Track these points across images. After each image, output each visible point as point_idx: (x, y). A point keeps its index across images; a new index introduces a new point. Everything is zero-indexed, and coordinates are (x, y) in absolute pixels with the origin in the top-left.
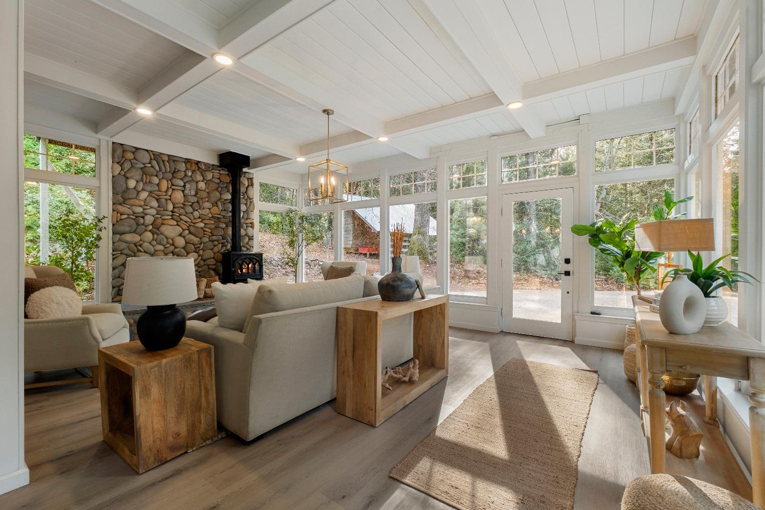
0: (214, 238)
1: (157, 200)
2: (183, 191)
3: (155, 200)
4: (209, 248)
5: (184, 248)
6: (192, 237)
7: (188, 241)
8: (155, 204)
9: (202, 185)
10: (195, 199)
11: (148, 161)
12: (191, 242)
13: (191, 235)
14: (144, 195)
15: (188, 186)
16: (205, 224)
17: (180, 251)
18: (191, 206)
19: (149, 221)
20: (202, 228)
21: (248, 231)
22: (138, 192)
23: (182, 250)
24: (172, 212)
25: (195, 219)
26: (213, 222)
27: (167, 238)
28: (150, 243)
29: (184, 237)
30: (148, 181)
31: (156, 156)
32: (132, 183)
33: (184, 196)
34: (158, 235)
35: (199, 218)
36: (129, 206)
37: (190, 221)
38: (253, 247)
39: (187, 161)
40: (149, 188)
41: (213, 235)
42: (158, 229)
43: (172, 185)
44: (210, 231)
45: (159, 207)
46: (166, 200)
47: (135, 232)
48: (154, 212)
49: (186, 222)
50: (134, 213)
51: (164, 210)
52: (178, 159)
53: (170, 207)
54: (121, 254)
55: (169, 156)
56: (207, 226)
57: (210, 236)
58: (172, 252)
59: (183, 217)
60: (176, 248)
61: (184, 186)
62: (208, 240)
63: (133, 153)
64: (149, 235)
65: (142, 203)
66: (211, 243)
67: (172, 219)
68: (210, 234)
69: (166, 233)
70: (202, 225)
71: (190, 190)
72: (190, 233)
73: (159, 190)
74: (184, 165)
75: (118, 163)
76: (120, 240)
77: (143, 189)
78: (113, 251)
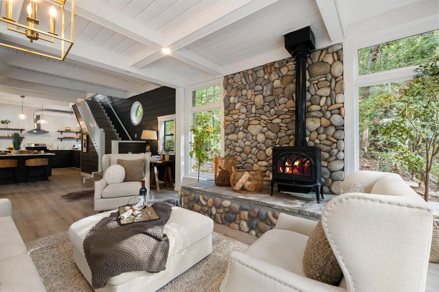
0: (289, 132)
1: (246, 107)
2: (262, 94)
3: (244, 107)
4: (284, 142)
5: (264, 143)
6: (269, 133)
7: (266, 137)
8: (244, 110)
9: (277, 83)
10: (271, 98)
11: (239, 80)
12: (269, 137)
13: (269, 132)
14: (238, 106)
15: (265, 88)
16: (282, 119)
17: (260, 145)
18: (268, 105)
19: (241, 124)
20: (278, 124)
21: (332, 120)
22: (235, 104)
23: (262, 145)
24: (255, 114)
25: (272, 116)
26: (288, 116)
27: (252, 136)
28: (242, 140)
29: (264, 133)
30: (240, 95)
31: (244, 74)
32: (232, 99)
33: (264, 98)
34: (247, 133)
35: (276, 114)
36: (231, 116)
37: (268, 118)
38: (343, 140)
39: (265, 67)
40: (240, 100)
41: (289, 130)
42: (247, 129)
43: (255, 92)
44: (285, 125)
45: (247, 112)
46: (252, 105)
47: (234, 133)
48: (243, 116)
49: (265, 120)
50: (234, 120)
51: (251, 114)
52: (258, 69)
53: (254, 110)
54: (228, 148)
55: (252, 69)
56: (283, 121)
57: (286, 131)
58: (256, 147)
59: (262, 117)
60: (259, 143)
61: (263, 90)
62: (284, 134)
63: (233, 78)
64: (241, 134)
65: (238, 111)
66: (288, 137)
67: (256, 119)
68: (286, 129)
69: (251, 131)
70: (278, 121)
71: (267, 91)
72: (269, 130)
73: (247, 99)
74: (262, 71)
75: (226, 89)
76: (227, 139)
77: (239, 102)
78: (225, 146)
